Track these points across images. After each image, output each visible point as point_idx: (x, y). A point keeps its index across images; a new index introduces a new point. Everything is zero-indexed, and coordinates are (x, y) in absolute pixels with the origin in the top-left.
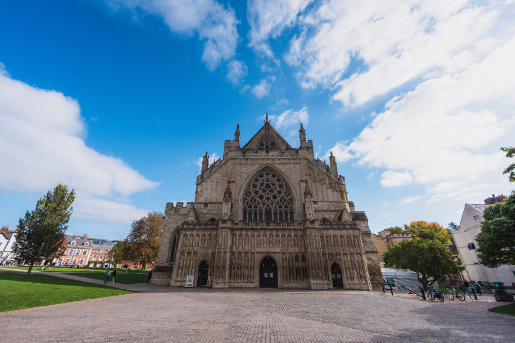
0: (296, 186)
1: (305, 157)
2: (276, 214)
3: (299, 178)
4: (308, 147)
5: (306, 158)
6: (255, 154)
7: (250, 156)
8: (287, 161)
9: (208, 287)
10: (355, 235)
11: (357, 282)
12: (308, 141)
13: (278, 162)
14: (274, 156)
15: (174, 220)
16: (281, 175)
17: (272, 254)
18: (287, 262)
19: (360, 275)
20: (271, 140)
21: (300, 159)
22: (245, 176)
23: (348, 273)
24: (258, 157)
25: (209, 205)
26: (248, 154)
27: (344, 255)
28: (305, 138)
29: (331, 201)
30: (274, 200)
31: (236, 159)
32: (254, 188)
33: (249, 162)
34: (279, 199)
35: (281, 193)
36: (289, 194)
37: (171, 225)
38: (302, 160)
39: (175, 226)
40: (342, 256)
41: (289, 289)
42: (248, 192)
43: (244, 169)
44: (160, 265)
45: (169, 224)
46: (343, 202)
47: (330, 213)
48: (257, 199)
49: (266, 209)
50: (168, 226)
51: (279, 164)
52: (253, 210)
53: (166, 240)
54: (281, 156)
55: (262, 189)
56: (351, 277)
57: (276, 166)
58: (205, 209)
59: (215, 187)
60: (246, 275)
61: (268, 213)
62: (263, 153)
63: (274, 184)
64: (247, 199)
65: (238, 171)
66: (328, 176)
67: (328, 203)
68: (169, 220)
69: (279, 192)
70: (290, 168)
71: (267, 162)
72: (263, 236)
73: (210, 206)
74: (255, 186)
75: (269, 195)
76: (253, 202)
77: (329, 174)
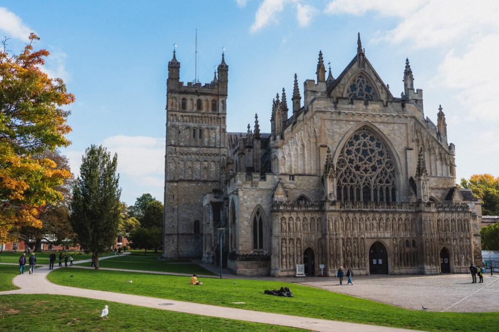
0: (400, 155)
1: (413, 115)
2: (375, 190)
3: (404, 145)
4: (416, 101)
5: (414, 117)
6: (350, 106)
7: (343, 109)
8: (391, 120)
9: (320, 276)
10: (466, 219)
11: (464, 266)
12: (417, 90)
13: (379, 120)
14: (374, 110)
15: (252, 197)
16: (381, 137)
17: (382, 240)
18: (399, 248)
19: (467, 259)
20: (365, 82)
21: (407, 117)
22: (337, 138)
23: (456, 257)
24: (354, 111)
25: (296, 177)
26: (342, 106)
27: (454, 240)
28: (412, 85)
29: (439, 177)
30: (374, 173)
31: (324, 112)
32: (348, 155)
33: (342, 117)
34: (379, 171)
35: (381, 164)
36: (391, 165)
37: (248, 203)
38: (409, 119)
39: (254, 204)
40: (452, 240)
41: (401, 275)
42: (340, 160)
43: (336, 128)
44: (245, 254)
45: (246, 202)
46: (451, 178)
47: (437, 191)
48: (353, 170)
49: (364, 184)
50: (245, 204)
51: (382, 123)
52: (348, 185)
53: (246, 223)
54: (384, 111)
55: (358, 157)
56: (458, 262)
57: (376, 125)
58: (290, 183)
59: (300, 152)
60: (357, 262)
61: (367, 189)
62: (360, 105)
63: (372, 151)
64: (340, 171)
65: (328, 130)
66: (439, 144)
67: (436, 179)
68: (245, 197)
69: (380, 162)
70: (393, 130)
71: (365, 120)
72: (373, 220)
73: (298, 179)
74: (349, 152)
75: (367, 166)
76: (348, 174)
77: (439, 142)
